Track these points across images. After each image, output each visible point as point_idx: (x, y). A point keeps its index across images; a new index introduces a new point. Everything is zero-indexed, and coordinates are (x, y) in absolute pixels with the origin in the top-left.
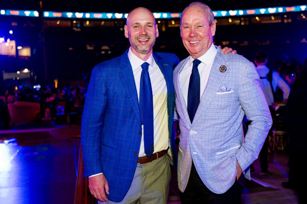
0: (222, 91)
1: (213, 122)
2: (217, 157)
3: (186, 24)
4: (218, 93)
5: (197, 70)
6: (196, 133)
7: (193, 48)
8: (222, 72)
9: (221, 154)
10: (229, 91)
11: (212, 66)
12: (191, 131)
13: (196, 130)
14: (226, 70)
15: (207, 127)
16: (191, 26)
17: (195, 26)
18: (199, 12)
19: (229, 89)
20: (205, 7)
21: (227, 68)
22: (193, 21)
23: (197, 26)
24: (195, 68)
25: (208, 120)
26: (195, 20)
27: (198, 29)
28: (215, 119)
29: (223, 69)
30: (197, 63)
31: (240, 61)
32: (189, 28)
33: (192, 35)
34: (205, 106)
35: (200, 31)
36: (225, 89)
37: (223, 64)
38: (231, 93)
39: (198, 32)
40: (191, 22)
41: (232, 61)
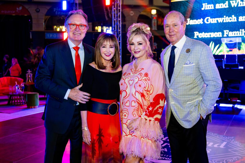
0: (186, 64)
1: (182, 84)
2: (187, 105)
3: (167, 24)
4: (184, 66)
5: (174, 52)
6: (173, 90)
7: (171, 39)
8: (187, 52)
9: (190, 103)
10: (191, 64)
11: (182, 50)
12: (170, 89)
13: (173, 89)
14: (190, 51)
15: (179, 87)
16: (170, 26)
17: (172, 25)
18: (175, 17)
19: (192, 63)
20: (178, 13)
21: (191, 50)
22: (171, 22)
23: (173, 25)
24: (173, 51)
25: (179, 82)
26: (173, 21)
27: (174, 27)
28: (183, 82)
29: (188, 51)
30: (174, 48)
31: (199, 46)
32: (169, 27)
33: (171, 31)
34: (176, 74)
35: (176, 29)
36: (189, 63)
37: (189, 48)
38: (193, 65)
39: (174, 29)
40: (170, 23)
41: (194, 46)
